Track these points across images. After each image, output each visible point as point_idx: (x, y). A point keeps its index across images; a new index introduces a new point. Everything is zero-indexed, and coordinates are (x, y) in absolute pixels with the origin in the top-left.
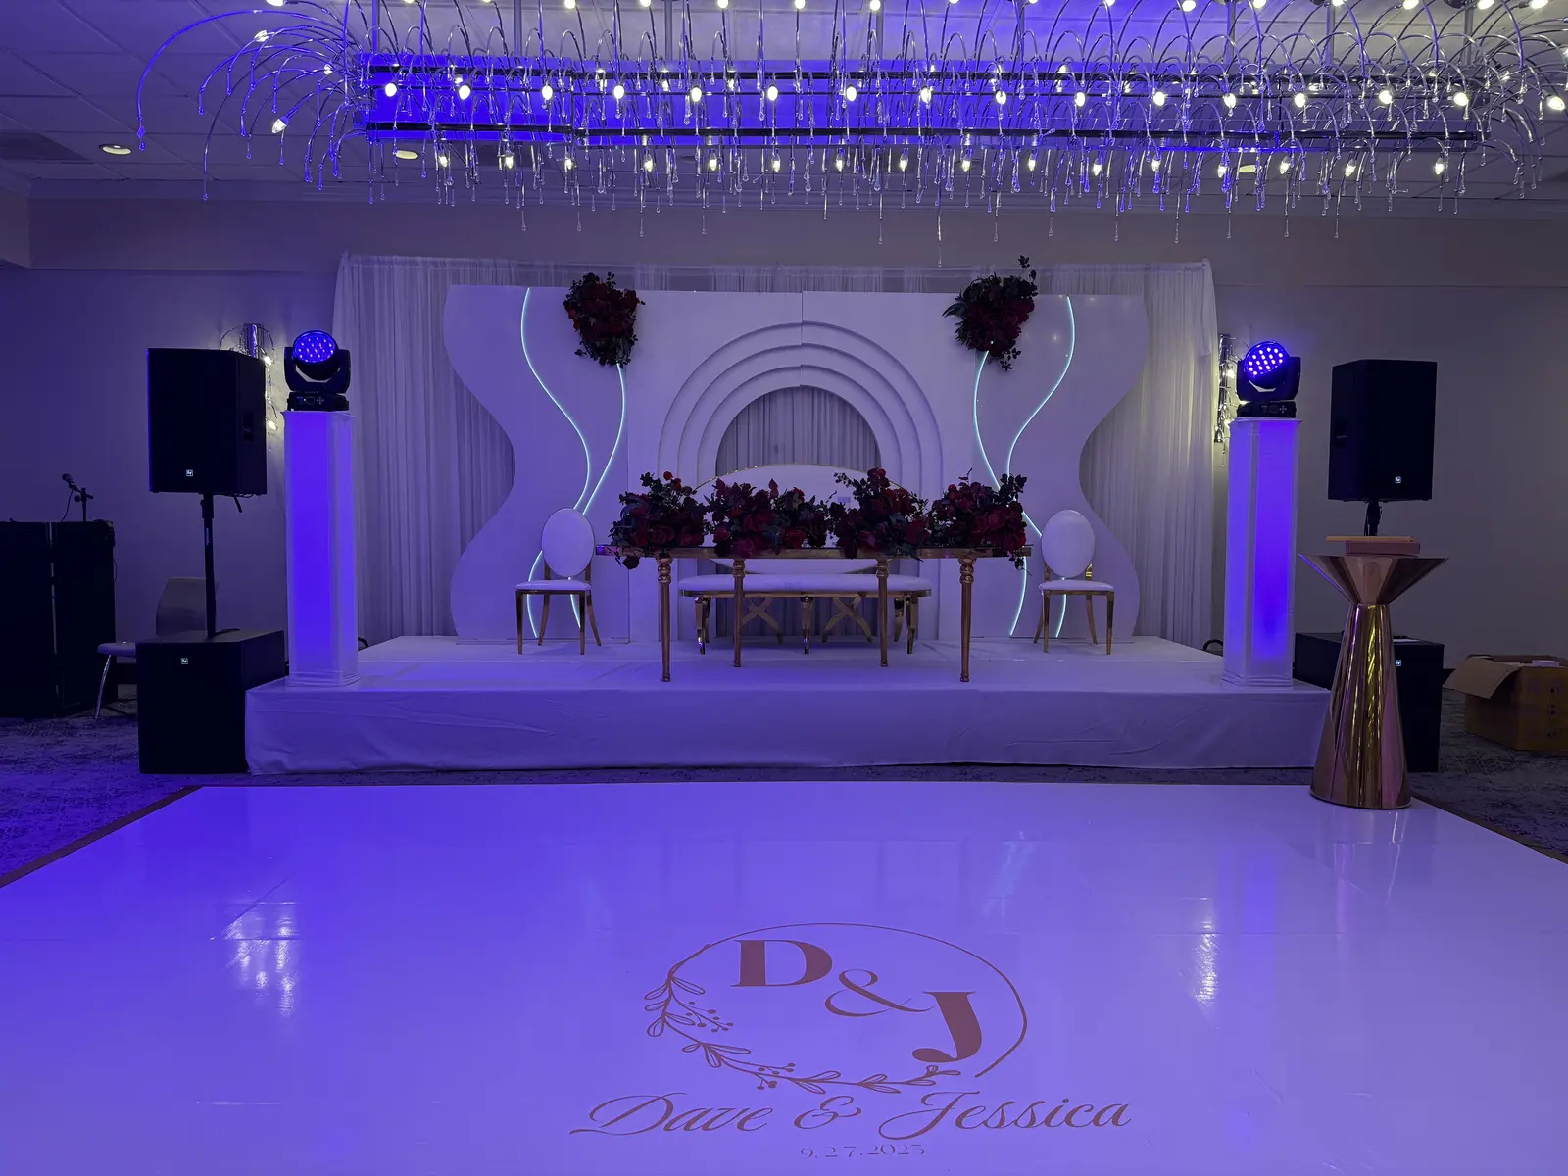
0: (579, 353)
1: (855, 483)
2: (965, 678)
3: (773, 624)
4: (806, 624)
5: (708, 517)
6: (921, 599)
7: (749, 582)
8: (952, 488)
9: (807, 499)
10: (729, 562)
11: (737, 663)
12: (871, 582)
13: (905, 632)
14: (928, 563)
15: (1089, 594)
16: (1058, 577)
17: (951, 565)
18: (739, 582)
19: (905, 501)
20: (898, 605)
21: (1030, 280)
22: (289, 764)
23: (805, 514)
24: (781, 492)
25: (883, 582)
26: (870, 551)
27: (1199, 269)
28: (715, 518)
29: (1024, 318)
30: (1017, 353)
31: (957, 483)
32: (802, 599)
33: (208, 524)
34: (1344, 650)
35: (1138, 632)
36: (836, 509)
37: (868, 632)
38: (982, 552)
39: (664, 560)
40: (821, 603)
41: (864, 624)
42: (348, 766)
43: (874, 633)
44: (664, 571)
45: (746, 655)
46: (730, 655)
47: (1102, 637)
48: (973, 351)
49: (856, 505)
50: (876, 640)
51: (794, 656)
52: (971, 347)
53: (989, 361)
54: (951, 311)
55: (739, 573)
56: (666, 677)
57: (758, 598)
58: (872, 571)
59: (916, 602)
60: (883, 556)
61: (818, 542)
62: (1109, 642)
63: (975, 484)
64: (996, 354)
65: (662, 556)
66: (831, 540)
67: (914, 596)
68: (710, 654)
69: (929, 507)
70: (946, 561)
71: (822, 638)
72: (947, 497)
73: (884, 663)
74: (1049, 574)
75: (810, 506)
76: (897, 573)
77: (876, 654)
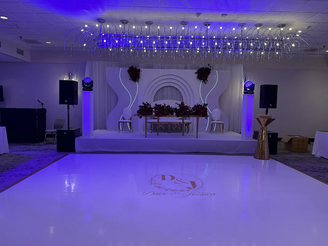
0: (130, 79)
1: (179, 104)
2: (197, 138)
3: (163, 128)
4: (169, 128)
5: (154, 110)
6: (190, 124)
7: (160, 121)
8: (195, 105)
9: (170, 107)
10: (157, 117)
11: (158, 135)
12: (181, 121)
13: (187, 130)
14: (191, 118)
15: (220, 124)
16: (214, 121)
17: (195, 118)
18: (158, 121)
19: (187, 108)
20: (186, 125)
21: (210, 68)
22: (83, 151)
23: (170, 110)
24: (166, 106)
25: (183, 121)
26: (181, 116)
27: (240, 66)
28: (155, 110)
29: (209, 74)
30: (207, 81)
31: (196, 104)
32: (169, 124)
33: (68, 110)
34: (259, 133)
35: (229, 130)
36: (176, 109)
37: (180, 130)
38: (200, 116)
39: (146, 117)
40: (172, 124)
41: (180, 129)
42: (93, 151)
43: (182, 130)
44: (146, 119)
45: (159, 133)
46: (157, 133)
47: (222, 131)
48: (200, 80)
49: (179, 108)
50: (182, 131)
51: (168, 134)
52: (199, 79)
53: (202, 82)
54: (196, 73)
55: (158, 119)
56: (146, 137)
57: (161, 123)
58: (181, 119)
59: (189, 125)
60: (183, 117)
61: (172, 114)
62: (223, 132)
63: (199, 105)
64: (204, 81)
65: (145, 116)
66: (175, 114)
67: (189, 123)
68: (153, 133)
69: (191, 108)
70: (195, 117)
71: (172, 131)
72: (194, 107)
73: (183, 135)
74: (213, 120)
75: (171, 108)
76: (186, 119)
77: (182, 134)
